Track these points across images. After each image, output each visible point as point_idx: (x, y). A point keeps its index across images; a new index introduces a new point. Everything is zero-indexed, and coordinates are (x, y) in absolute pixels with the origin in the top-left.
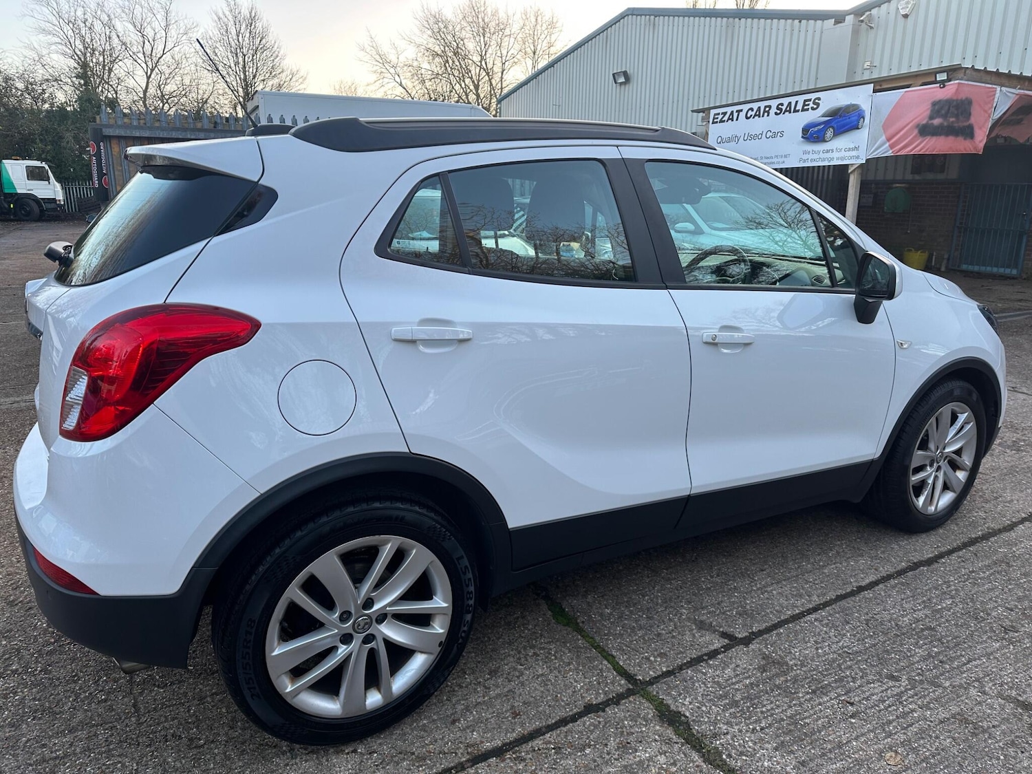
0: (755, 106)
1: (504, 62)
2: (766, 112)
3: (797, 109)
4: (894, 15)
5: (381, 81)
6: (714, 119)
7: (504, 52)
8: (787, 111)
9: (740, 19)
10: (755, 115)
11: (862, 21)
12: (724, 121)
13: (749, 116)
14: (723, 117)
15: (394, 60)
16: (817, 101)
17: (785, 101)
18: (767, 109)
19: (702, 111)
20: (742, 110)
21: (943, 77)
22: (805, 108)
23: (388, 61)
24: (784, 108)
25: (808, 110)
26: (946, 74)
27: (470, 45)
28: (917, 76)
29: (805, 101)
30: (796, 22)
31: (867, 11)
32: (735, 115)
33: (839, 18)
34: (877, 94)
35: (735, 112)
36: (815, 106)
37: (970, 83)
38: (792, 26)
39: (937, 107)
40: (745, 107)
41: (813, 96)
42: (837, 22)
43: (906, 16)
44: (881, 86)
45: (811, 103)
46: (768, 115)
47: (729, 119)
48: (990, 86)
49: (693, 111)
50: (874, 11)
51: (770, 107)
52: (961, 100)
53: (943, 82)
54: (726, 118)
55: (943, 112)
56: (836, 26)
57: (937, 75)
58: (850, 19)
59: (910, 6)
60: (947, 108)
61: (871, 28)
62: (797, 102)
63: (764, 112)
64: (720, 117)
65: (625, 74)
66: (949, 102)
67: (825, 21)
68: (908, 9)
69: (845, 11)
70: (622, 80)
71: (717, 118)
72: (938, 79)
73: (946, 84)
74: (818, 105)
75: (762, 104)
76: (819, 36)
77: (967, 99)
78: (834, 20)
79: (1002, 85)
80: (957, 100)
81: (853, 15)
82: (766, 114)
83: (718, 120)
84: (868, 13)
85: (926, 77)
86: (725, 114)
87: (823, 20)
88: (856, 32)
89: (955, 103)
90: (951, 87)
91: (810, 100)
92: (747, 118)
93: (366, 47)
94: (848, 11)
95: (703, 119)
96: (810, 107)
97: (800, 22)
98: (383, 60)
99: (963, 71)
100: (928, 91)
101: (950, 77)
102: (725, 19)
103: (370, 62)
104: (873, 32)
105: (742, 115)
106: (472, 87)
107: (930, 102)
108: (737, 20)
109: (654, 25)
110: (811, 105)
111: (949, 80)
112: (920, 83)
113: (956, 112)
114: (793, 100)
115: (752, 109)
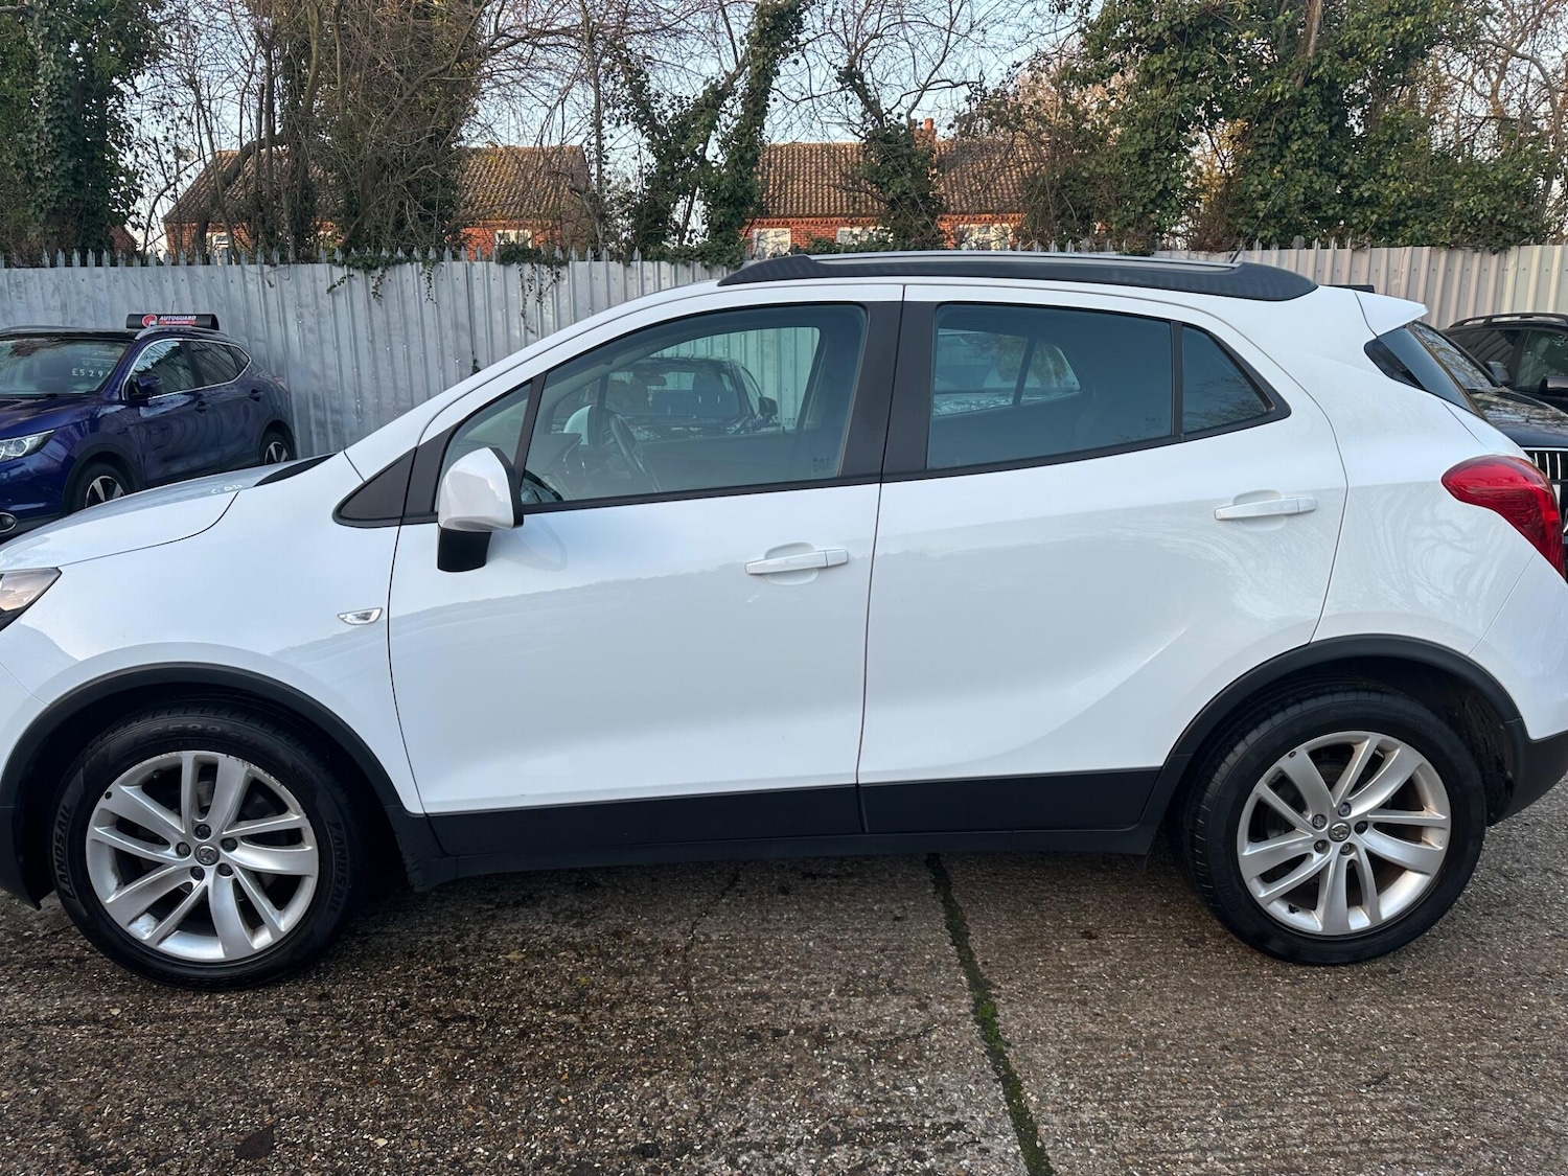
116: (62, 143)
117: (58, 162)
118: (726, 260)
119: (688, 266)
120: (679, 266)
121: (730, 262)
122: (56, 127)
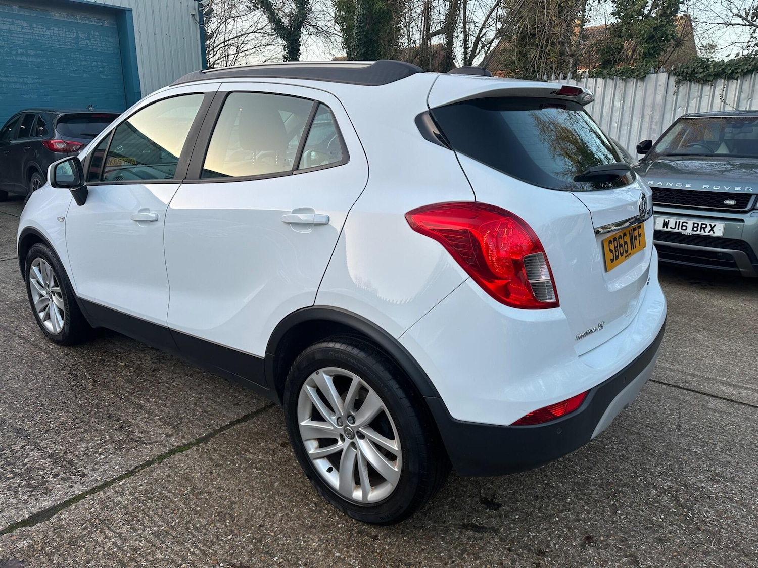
116: (361, 42)
117: (359, 50)
118: (635, 74)
119: (613, 79)
120: (608, 80)
121: (637, 76)
122: (358, 36)
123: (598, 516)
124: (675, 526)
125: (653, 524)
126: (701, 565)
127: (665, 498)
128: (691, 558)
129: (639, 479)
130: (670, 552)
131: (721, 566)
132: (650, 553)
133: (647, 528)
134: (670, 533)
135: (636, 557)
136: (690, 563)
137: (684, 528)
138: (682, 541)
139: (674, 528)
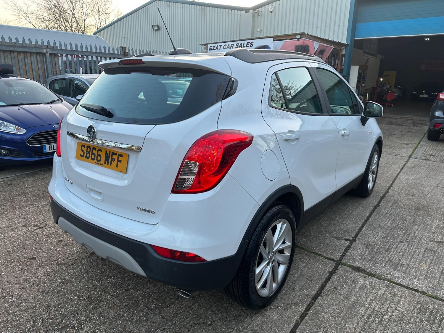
0: (227, 44)
1: (85, 15)
2: (232, 46)
3: (244, 46)
4: (267, 11)
5: (18, 20)
6: (210, 48)
7: (84, 11)
8: (240, 47)
9: (207, 7)
10: (227, 48)
11: (256, 12)
12: (214, 50)
13: (225, 48)
14: (214, 48)
15: (25, 11)
16: (252, 43)
17: (240, 43)
18: (232, 45)
19: (204, 45)
20: (221, 45)
21: (298, 37)
22: (248, 46)
23: (22, 10)
24: (239, 45)
25: (249, 46)
26: (299, 36)
27: (66, 6)
28: (289, 36)
29: (247, 43)
30: (230, 10)
31: (257, 9)
32: (219, 47)
33: (247, 10)
34: (275, 42)
35: (219, 46)
36: (251, 45)
37: (307, 39)
38: (229, 12)
39: (297, 48)
40: (223, 44)
41: (250, 41)
42: (246, 12)
43: (271, 12)
44: (276, 39)
45: (250, 44)
46: (233, 48)
47: (216, 49)
48: (312, 41)
49: (200, 45)
50: (260, 9)
51: (233, 45)
52: (305, 46)
53: (298, 38)
54: (215, 48)
55: (300, 50)
56: (246, 13)
57: (297, 36)
58: (251, 11)
59: (273, 8)
60: (301, 48)
61: (259, 15)
62: (244, 43)
63: (231, 46)
64: (213, 48)
65: (158, 26)
66: (301, 46)
67: (242, 11)
68: (272, 9)
69: (249, 8)
70: (156, 28)
71: (211, 48)
72: (297, 37)
73: (300, 39)
74: (253, 45)
75: (230, 43)
76: (239, 17)
77: (307, 45)
78: (245, 11)
79: (315, 41)
80: (304, 45)
81: (252, 10)
82: (232, 47)
83: (212, 49)
84: (257, 10)
85: (292, 37)
86: (214, 46)
87: (241, 11)
88: (254, 16)
89: (303, 47)
90: (301, 40)
91: (249, 43)
92: (224, 49)
93: (8, 2)
94: (250, 8)
95: (205, 48)
96: (249, 45)
97: (232, 10)
98: (20, 10)
99: (305, 35)
100: (293, 42)
101: (301, 37)
102: (200, 7)
103: (12, 10)
104: (259, 17)
105: (222, 47)
106: (69, 26)
107: (295, 45)
108: (206, 7)
109: (169, 6)
110: (250, 45)
111: (301, 38)
112: (290, 38)
113: (304, 50)
114: (242, 42)
115: (226, 45)
123: (78, 289)
124: (52, 317)
125: (60, 308)
126: (24, 315)
127: (75, 322)
128: (30, 313)
129: (97, 316)
130: (39, 307)
131: (17, 323)
132: (44, 299)
133: (59, 304)
134: (50, 312)
135: (46, 294)
136: (29, 311)
137: (49, 320)
138: (42, 315)
139: (52, 316)
